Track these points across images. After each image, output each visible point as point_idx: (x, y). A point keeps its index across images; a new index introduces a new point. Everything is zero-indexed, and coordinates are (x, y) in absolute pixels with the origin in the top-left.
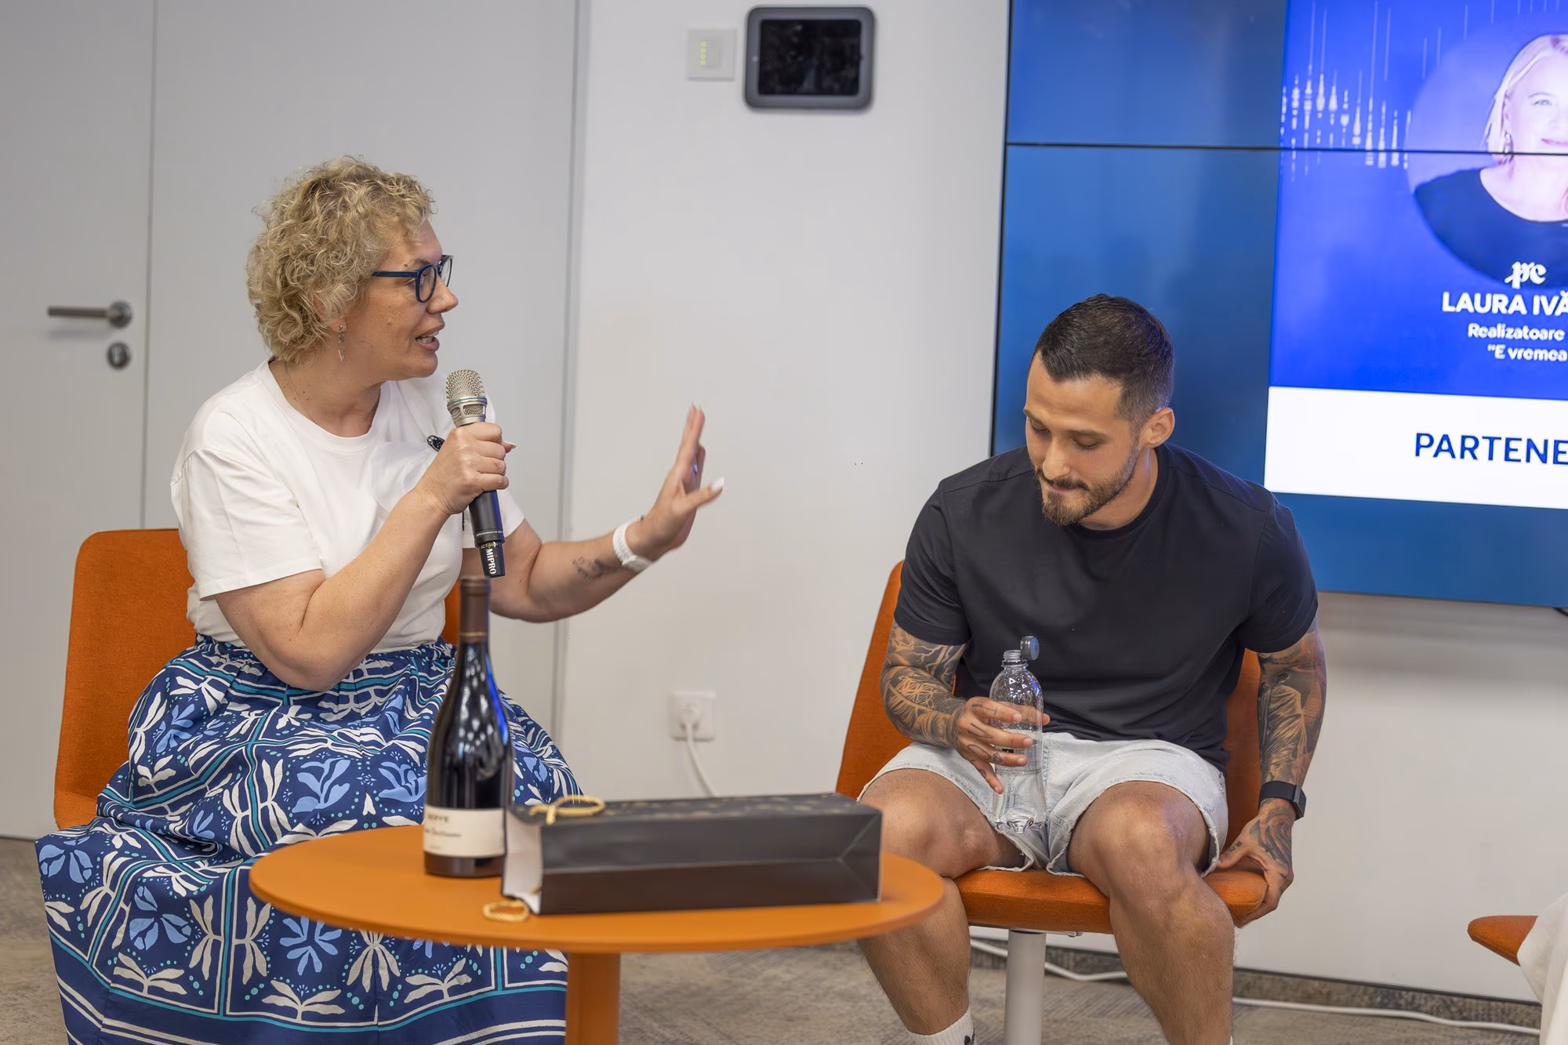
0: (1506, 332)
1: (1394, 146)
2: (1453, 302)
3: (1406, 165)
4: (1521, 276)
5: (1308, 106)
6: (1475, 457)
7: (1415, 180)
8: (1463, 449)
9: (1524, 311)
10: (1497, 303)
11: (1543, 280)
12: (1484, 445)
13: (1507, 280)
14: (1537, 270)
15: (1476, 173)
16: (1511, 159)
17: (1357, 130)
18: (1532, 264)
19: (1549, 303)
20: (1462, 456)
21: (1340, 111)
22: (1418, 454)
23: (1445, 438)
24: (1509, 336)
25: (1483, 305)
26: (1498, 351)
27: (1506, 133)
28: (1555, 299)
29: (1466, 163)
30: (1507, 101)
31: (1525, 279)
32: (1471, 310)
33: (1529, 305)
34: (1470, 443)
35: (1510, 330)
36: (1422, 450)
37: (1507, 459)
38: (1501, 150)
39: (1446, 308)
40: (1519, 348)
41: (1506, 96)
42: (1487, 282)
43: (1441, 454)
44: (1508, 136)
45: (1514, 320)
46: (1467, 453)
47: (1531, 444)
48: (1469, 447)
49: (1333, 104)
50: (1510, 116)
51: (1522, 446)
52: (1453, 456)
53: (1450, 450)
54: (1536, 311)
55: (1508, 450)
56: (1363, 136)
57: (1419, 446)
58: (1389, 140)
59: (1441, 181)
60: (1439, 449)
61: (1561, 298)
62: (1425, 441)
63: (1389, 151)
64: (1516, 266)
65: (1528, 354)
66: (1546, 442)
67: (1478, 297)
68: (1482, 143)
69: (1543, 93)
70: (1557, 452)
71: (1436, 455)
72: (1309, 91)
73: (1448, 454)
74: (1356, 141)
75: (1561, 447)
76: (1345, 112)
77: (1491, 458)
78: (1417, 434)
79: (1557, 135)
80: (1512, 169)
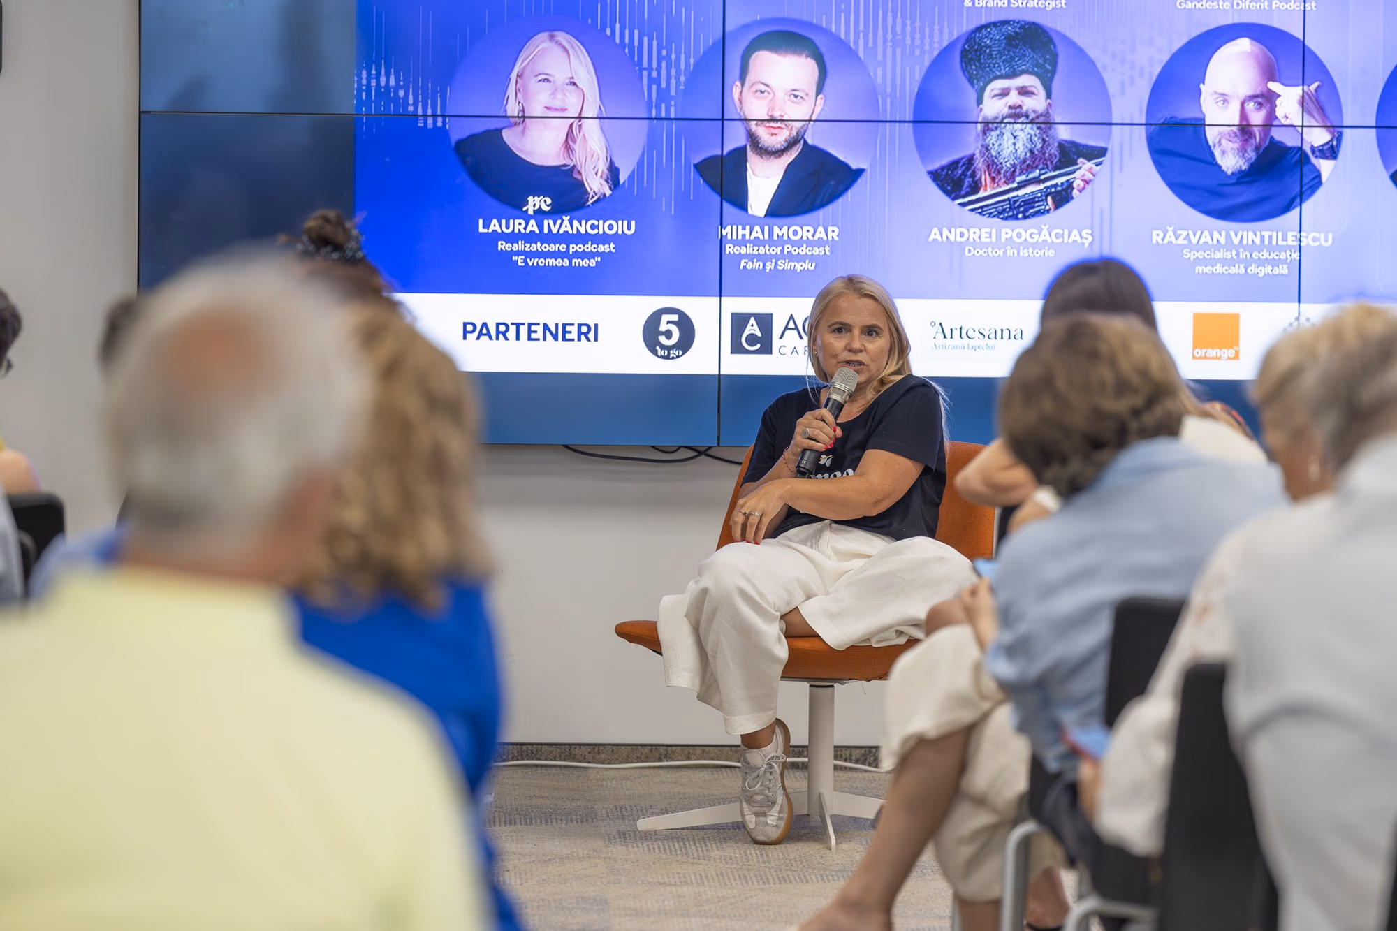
0: (525, 247)
1: (439, 112)
2: (486, 226)
3: (447, 126)
4: (534, 206)
5: (373, 83)
6: (506, 339)
7: (455, 137)
8: (498, 332)
9: (537, 231)
10: (518, 225)
11: (550, 208)
12: (513, 329)
13: (524, 209)
14: (545, 201)
15: (499, 131)
16: (524, 121)
17: (411, 101)
18: (542, 197)
19: (555, 225)
20: (497, 338)
21: (398, 87)
22: (465, 338)
23: (485, 325)
24: (526, 249)
25: (507, 227)
26: (520, 260)
27: (519, 103)
28: (559, 222)
30: (518, 79)
31: (537, 207)
32: (499, 231)
33: (540, 226)
34: (502, 328)
35: (528, 245)
36: (468, 335)
37: (530, 339)
38: (516, 115)
39: (481, 230)
40: (535, 258)
41: (518, 76)
42: (510, 211)
43: (482, 337)
44: (520, 105)
45: (530, 238)
46: (501, 336)
47: (546, 327)
48: (502, 331)
49: (392, 82)
50: (521, 91)
51: (540, 329)
53: (489, 334)
54: (546, 231)
55: (530, 332)
56: (415, 105)
57: (465, 333)
58: (434, 107)
59: (472, 138)
60: (481, 334)
61: (563, 221)
62: (470, 328)
63: (435, 116)
64: (530, 199)
65: (541, 262)
66: (557, 325)
67: (504, 222)
68: (502, 109)
69: (547, 74)
70: (565, 332)
71: (478, 338)
72: (374, 72)
73: (487, 337)
74: (411, 109)
75: (568, 328)
76: (401, 88)
77: (518, 338)
78: (464, 323)
79: (557, 103)
80: (525, 128)
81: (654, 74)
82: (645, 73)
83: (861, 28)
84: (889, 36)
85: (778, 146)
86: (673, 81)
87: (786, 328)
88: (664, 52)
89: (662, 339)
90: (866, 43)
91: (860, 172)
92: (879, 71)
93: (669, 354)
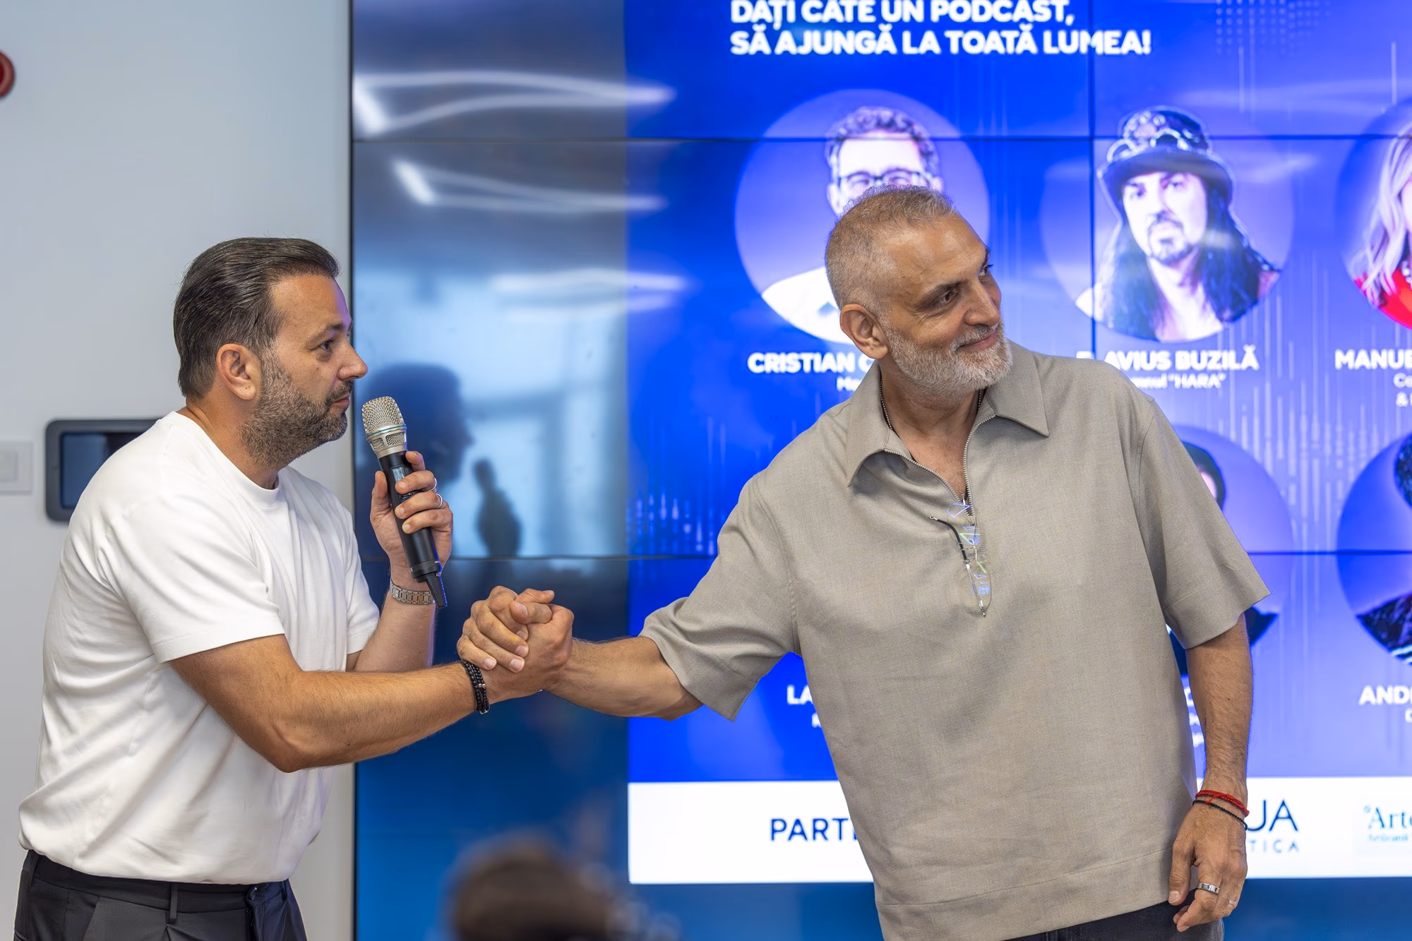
2: (798, 694)
5: (651, 515)
6: (826, 838)
8: (815, 831)
12: (834, 826)
17: (699, 537)
20: (814, 838)
21: (682, 521)
22: (773, 838)
23: (798, 822)
34: (820, 825)
36: (777, 834)
39: (791, 700)
43: (794, 837)
46: (819, 835)
48: (820, 828)
49: (675, 514)
52: (806, 838)
53: (803, 833)
56: (705, 543)
57: (774, 831)
60: (793, 833)
62: (779, 826)
71: (790, 838)
72: (651, 502)
73: (801, 837)
74: (699, 548)
76: (688, 521)
77: (840, 838)
78: (772, 819)
83: (1268, 434)
84: (1304, 445)
90: (1275, 452)
91: (1271, 618)
92: (1293, 489)
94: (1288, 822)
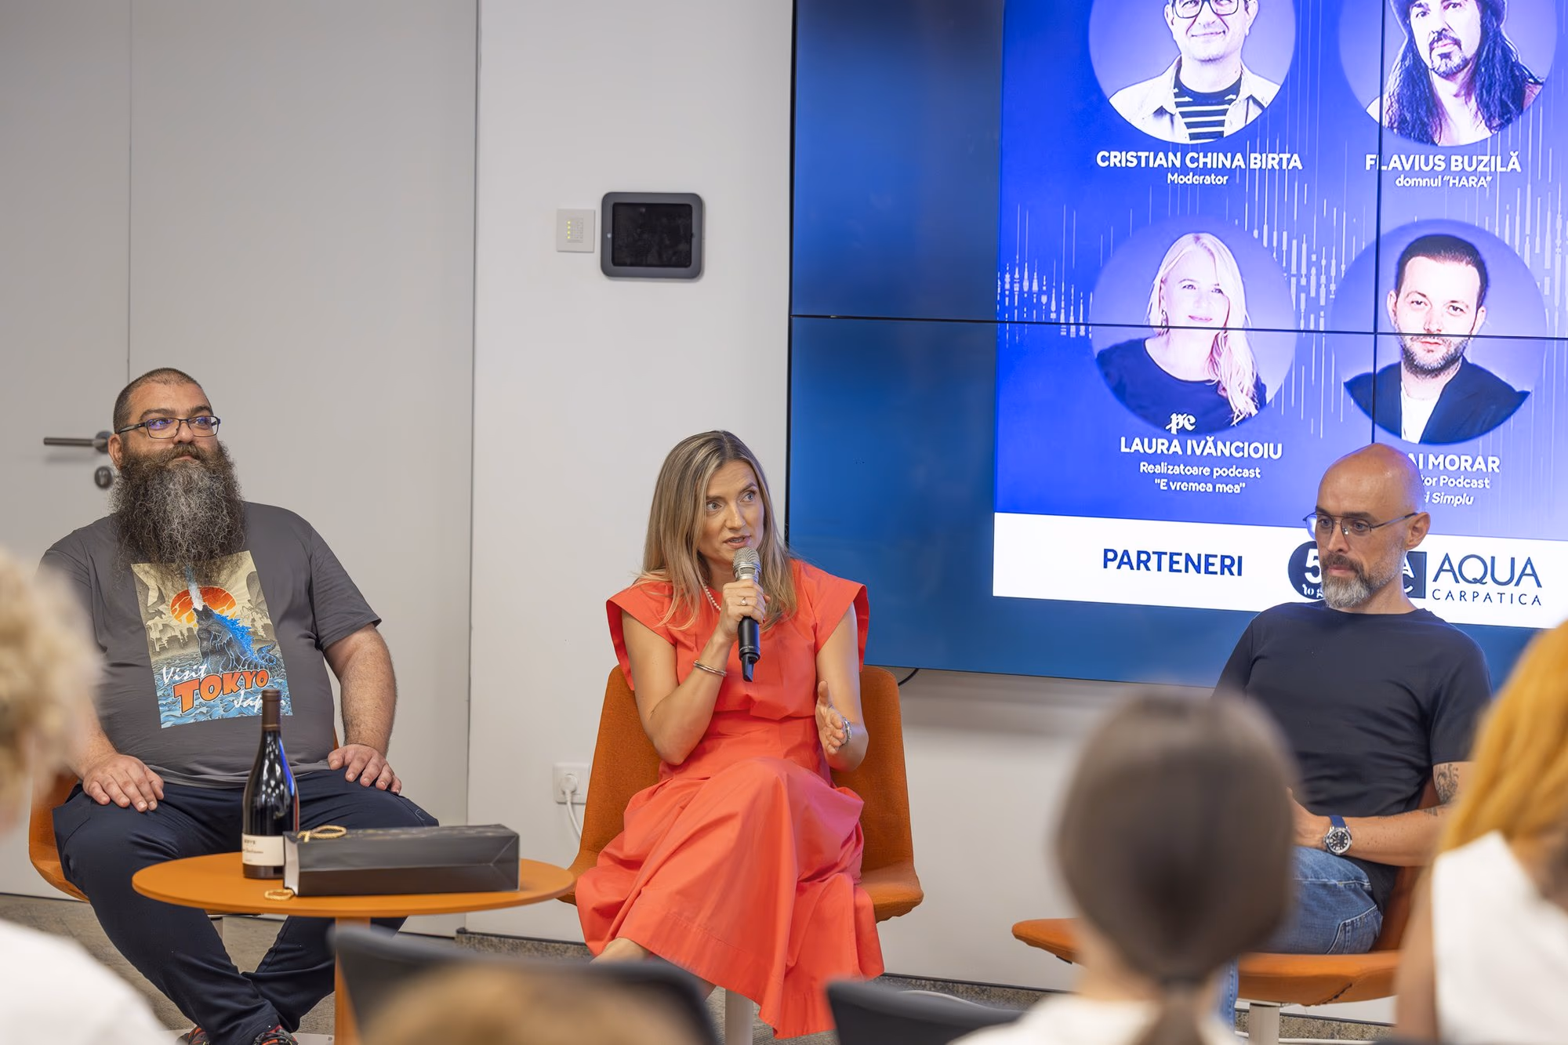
0: (1168, 469)
1: (1081, 321)
2: (1129, 445)
3: (1090, 335)
4: (1178, 424)
5: (1016, 288)
6: (1148, 569)
7: (1098, 347)
8: (1139, 562)
9: (1180, 453)
10: (1161, 445)
11: (1194, 427)
12: (1154, 558)
13: (1167, 428)
14: (1189, 420)
15: (1140, 344)
16: (1167, 331)
17: (1053, 308)
18: (1185, 415)
19: (1198, 446)
20: (1138, 568)
21: (1040, 292)
22: (1105, 566)
23: (1126, 552)
24: (1170, 472)
25: (1150, 448)
26: (1162, 484)
27: (1163, 311)
28: (1203, 442)
29: (1135, 334)
30: (1163, 286)
31: (1180, 426)
32: (1142, 451)
33: (1184, 448)
34: (1144, 557)
35: (1171, 467)
36: (1109, 563)
37: (1171, 570)
38: (1160, 325)
39: (1124, 449)
40: (1178, 482)
41: (1162, 281)
42: (1153, 429)
43: (1123, 566)
44: (1164, 313)
45: (1173, 459)
46: (1142, 565)
47: (1188, 557)
48: (1143, 561)
49: (1035, 288)
50: (1165, 298)
51: (1182, 559)
52: (1132, 568)
53: (1130, 563)
54: (1189, 452)
55: (1172, 562)
56: (1058, 312)
57: (1106, 560)
58: (1077, 317)
59: (1116, 348)
60: (1121, 563)
61: (1207, 442)
62: (1111, 555)
63: (1077, 324)
64: (1174, 416)
65: (1184, 486)
66: (1199, 556)
67: (1146, 441)
68: (1146, 318)
69: (1191, 280)
70: (1208, 564)
71: (1119, 567)
72: (1017, 276)
73: (1128, 566)
74: (1053, 316)
75: (1211, 560)
76: (1044, 293)
77: (1159, 569)
78: (1105, 550)
79: (1200, 313)
80: (1169, 339)
81: (1303, 282)
82: (1294, 280)
83: (1528, 231)
84: (1558, 242)
85: (1435, 365)
86: (1323, 290)
87: (1441, 570)
88: (1314, 258)
89: (1309, 576)
90: (1532, 249)
91: (1524, 395)
92: (1547, 280)
93: (1316, 593)
94: (1533, 578)
